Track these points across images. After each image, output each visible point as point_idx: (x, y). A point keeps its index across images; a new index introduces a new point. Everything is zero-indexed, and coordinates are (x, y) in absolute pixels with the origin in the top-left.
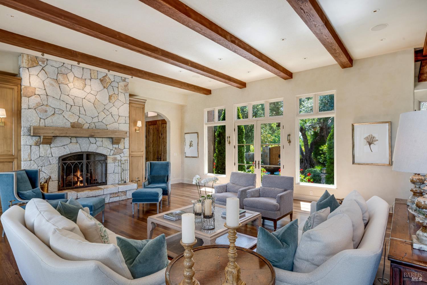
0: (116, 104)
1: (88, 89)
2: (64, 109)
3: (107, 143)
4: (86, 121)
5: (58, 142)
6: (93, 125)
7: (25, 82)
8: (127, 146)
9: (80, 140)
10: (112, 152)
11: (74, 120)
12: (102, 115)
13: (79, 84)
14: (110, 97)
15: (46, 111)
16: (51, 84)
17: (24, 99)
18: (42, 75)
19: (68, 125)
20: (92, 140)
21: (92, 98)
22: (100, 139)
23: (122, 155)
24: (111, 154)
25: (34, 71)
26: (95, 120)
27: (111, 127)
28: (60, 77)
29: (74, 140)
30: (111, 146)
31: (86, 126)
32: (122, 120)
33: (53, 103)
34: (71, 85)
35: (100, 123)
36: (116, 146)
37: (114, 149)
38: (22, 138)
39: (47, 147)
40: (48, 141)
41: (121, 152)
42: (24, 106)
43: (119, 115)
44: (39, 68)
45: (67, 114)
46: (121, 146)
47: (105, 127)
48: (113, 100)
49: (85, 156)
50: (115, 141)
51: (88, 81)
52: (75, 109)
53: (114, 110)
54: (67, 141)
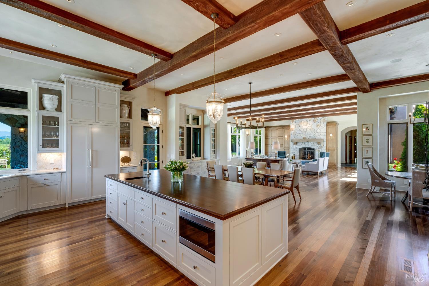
0: (319, 128)
1: (308, 125)
2: (301, 133)
3: (315, 144)
4: (308, 137)
5: (299, 144)
6: (310, 137)
7: (291, 127)
8: (325, 145)
9: (305, 143)
10: (318, 147)
11: (304, 136)
12: (314, 133)
13: (305, 124)
14: (317, 126)
15: (296, 135)
16: (297, 126)
17: (291, 132)
18: (295, 124)
19: (302, 138)
20: (309, 143)
21: (310, 128)
22: (313, 143)
23: (322, 149)
24: (317, 148)
25: (293, 123)
26: (311, 135)
27: (317, 138)
28: (300, 123)
29: (304, 143)
30: (317, 145)
31: (308, 138)
32: (322, 134)
33: (298, 132)
34: (303, 125)
35: (312, 137)
36: (320, 145)
37: (318, 146)
38: (291, 143)
39: (296, 145)
40: (296, 143)
41: (322, 148)
42: (291, 134)
43: (321, 132)
44: (294, 122)
45: (302, 135)
46: (322, 145)
47: (315, 138)
48: (318, 127)
49: (307, 149)
50: (319, 143)
51: (308, 122)
52: (304, 133)
53: (319, 131)
54: (301, 143)
